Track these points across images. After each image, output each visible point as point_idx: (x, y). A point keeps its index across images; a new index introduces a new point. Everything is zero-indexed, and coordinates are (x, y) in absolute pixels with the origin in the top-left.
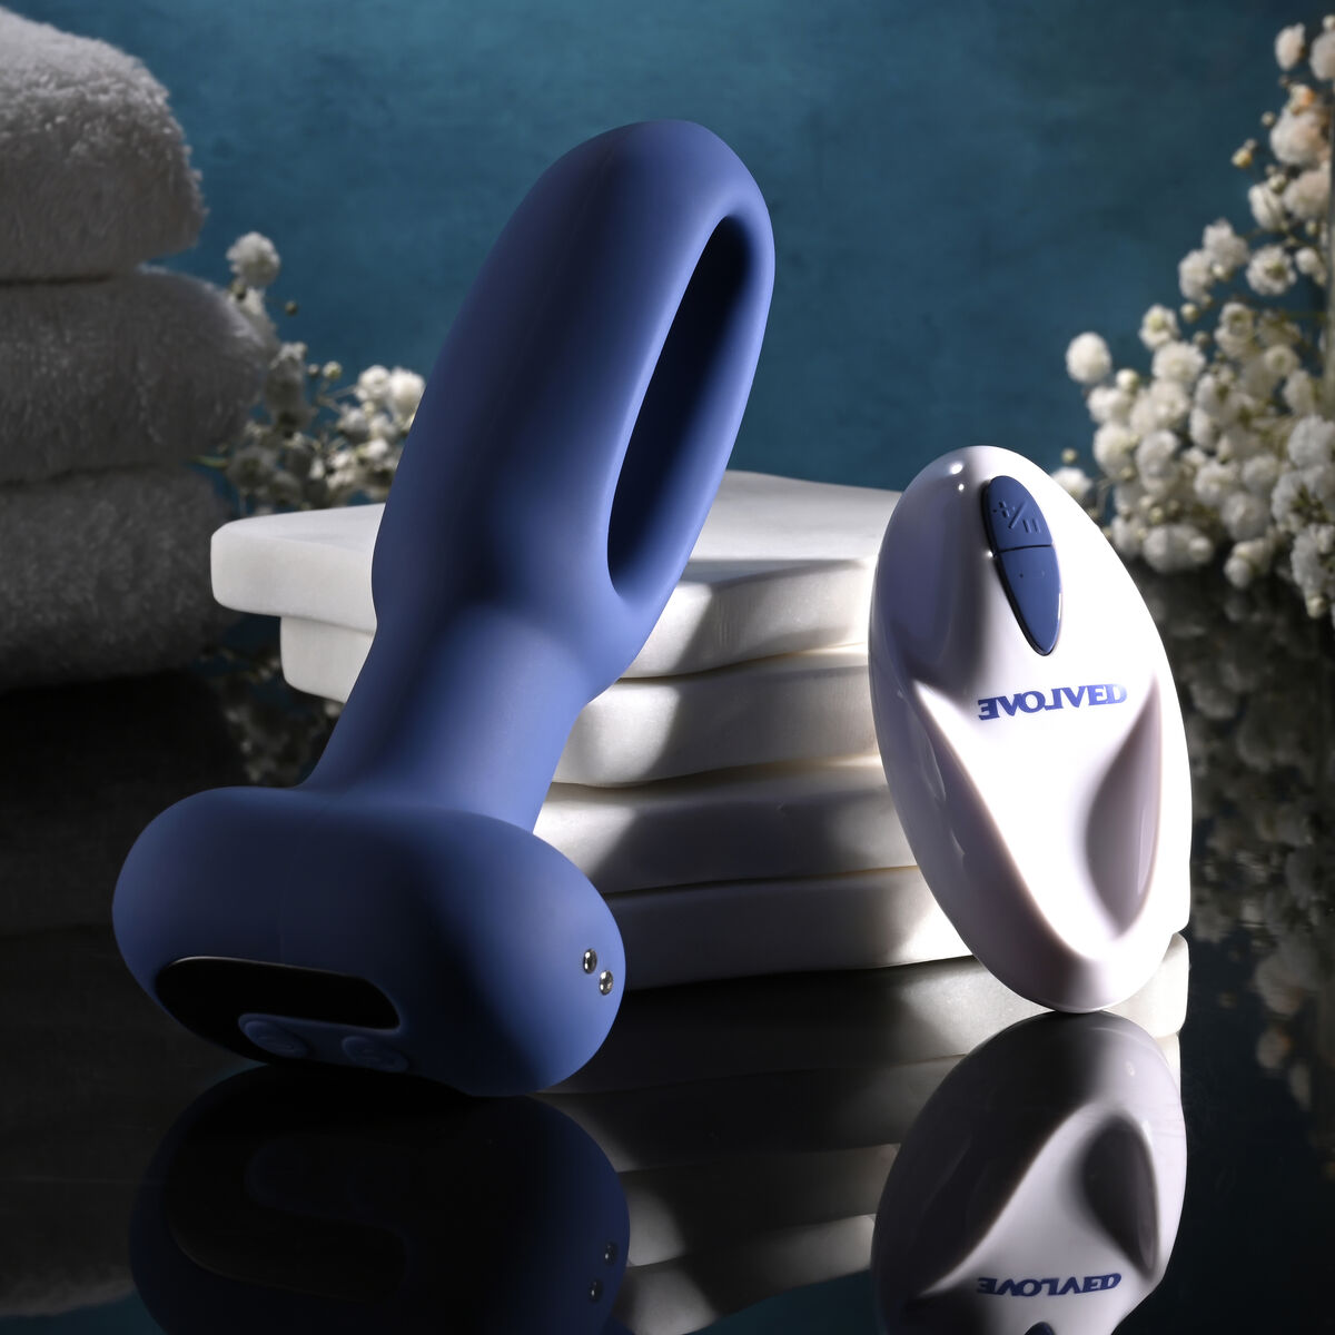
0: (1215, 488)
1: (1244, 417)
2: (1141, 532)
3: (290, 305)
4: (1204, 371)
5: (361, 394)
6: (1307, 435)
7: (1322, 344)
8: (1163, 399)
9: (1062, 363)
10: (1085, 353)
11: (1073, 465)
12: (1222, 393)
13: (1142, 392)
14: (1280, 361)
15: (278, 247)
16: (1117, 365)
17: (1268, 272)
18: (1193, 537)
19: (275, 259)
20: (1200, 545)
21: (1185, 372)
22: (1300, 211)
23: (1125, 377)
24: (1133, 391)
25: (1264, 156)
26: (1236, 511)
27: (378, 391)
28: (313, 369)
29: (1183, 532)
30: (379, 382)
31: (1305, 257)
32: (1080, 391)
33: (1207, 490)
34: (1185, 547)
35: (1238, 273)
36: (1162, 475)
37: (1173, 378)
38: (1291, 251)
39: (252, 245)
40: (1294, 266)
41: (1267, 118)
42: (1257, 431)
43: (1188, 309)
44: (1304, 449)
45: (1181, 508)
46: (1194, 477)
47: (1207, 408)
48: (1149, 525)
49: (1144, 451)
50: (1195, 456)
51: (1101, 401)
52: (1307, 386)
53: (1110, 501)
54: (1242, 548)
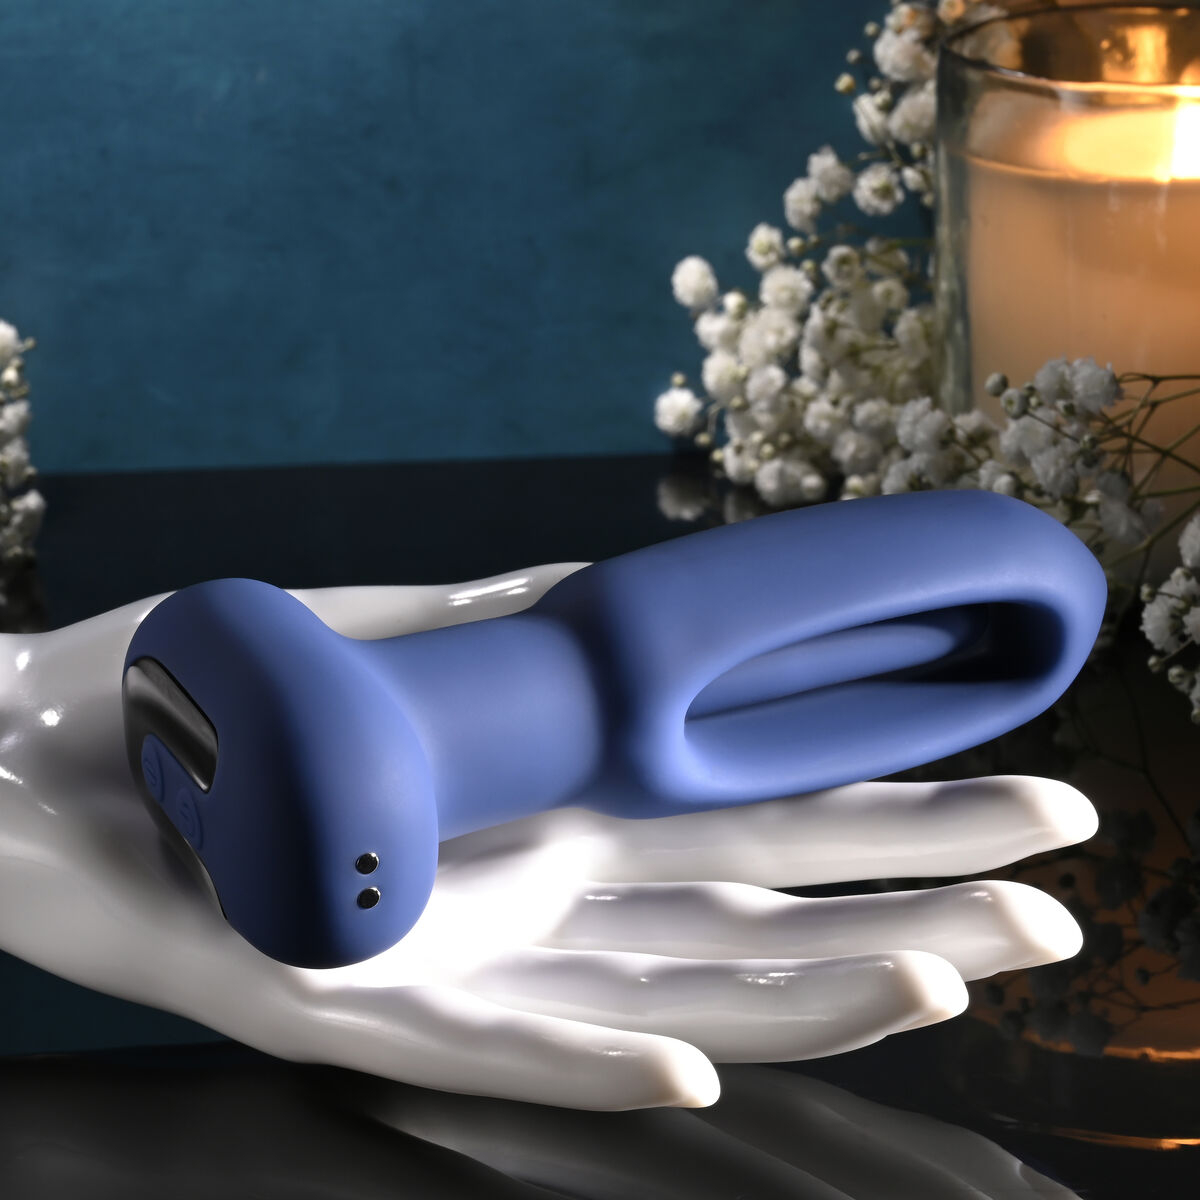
0: (825, 425)
1: (853, 353)
2: (752, 464)
4: (813, 298)
6: (916, 422)
7: (931, 271)
8: (769, 329)
9: (668, 287)
10: (691, 277)
11: (683, 386)
12: (831, 329)
13: (750, 316)
14: (888, 294)
16: (724, 287)
17: (875, 191)
18: (807, 473)
20: (812, 481)
21: (793, 299)
22: (905, 137)
23: (733, 300)
24: (741, 315)
25: (867, 73)
26: (847, 448)
29: (795, 469)
31: (910, 175)
32: (687, 318)
33: (817, 427)
34: (797, 485)
35: (846, 201)
36: (774, 408)
37: (779, 305)
38: (898, 171)
40: (902, 184)
41: (870, 29)
42: (866, 367)
43: (794, 243)
44: (912, 436)
45: (792, 440)
46: (805, 408)
47: (816, 345)
48: (760, 458)
49: (753, 386)
50: (805, 385)
51: (710, 327)
52: (917, 326)
53: (721, 425)
54: (854, 482)
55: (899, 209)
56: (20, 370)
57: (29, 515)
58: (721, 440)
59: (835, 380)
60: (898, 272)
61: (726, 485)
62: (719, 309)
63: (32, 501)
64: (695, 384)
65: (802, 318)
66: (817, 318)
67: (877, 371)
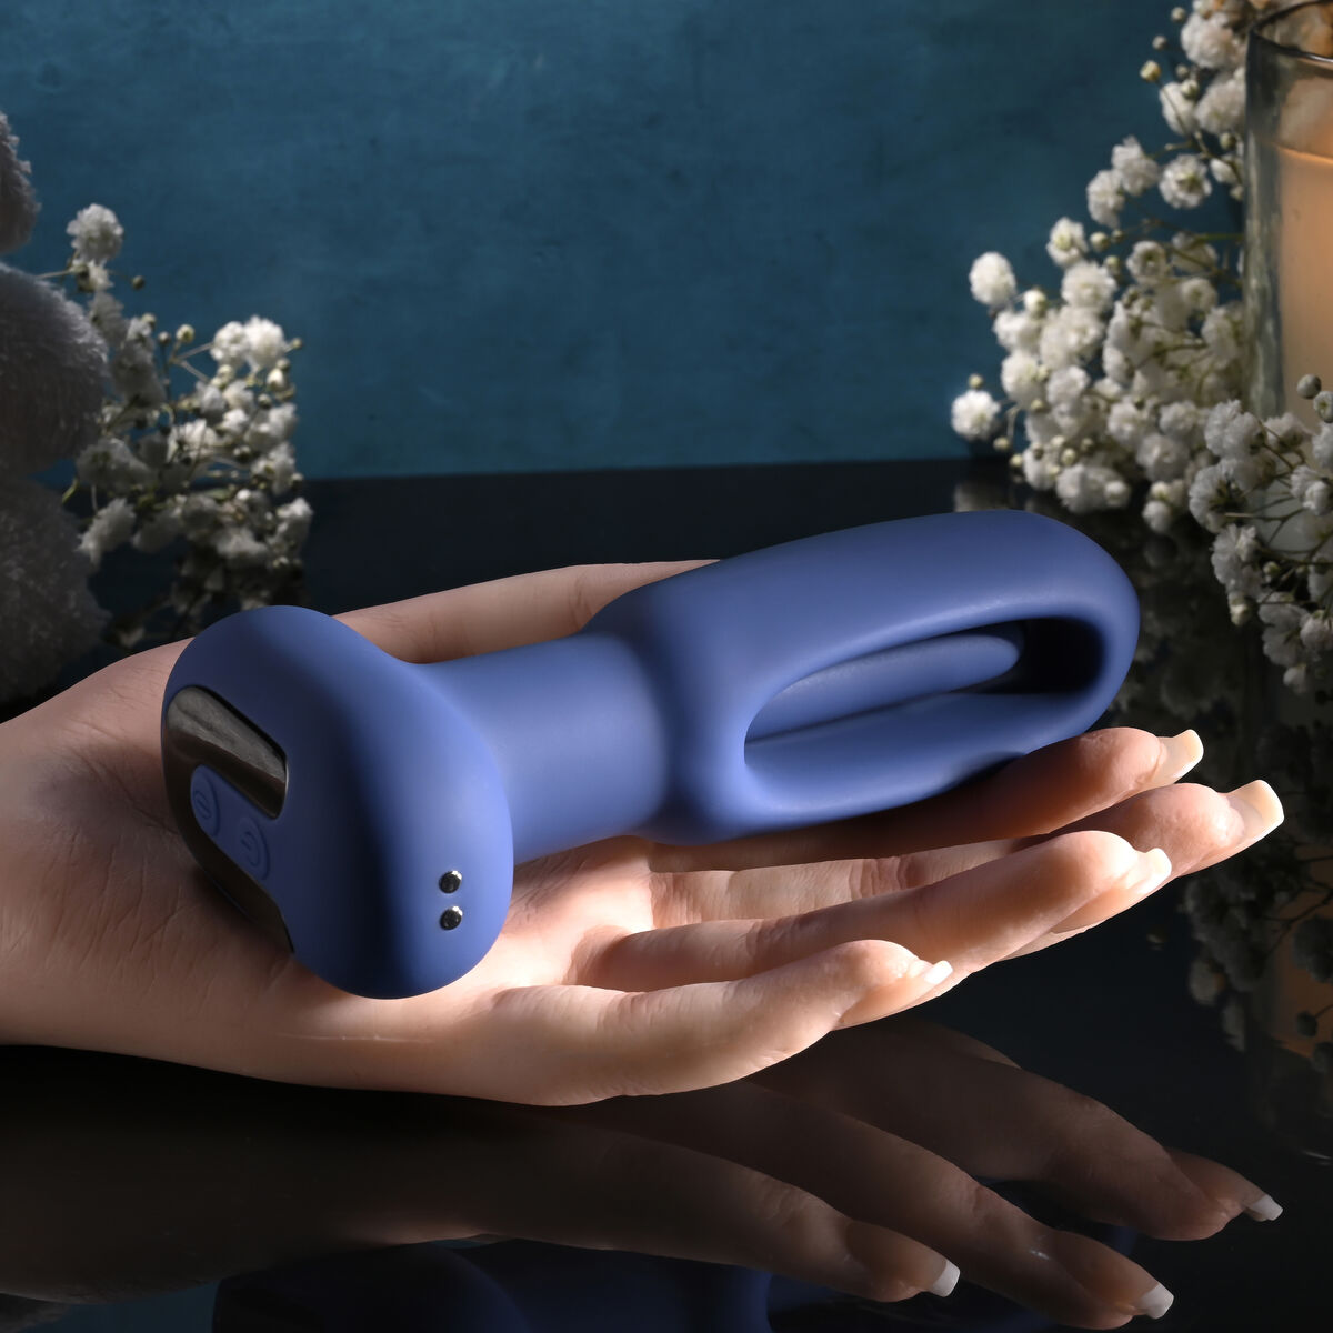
0: (1128, 428)
1: (1159, 353)
2: (1054, 469)
3: (137, 280)
4: (1117, 296)
5: (218, 354)
6: (1224, 426)
7: (1240, 268)
8: (1070, 328)
10: (989, 273)
11: (979, 388)
12: (1136, 328)
13: (1051, 314)
14: (1197, 294)
15: (121, 219)
16: (1023, 284)
17: (1181, 183)
18: (1109, 479)
19: (118, 231)
20: (1116, 487)
21: (1096, 296)
22: (1213, 128)
23: (1032, 298)
24: (1041, 313)
25: (1174, 59)
26: (1152, 452)
27: (234, 349)
28: (163, 336)
29: (1098, 474)
30: (236, 340)
31: (1217, 165)
32: (984, 317)
33: (1121, 431)
34: (1101, 490)
35: (1152, 193)
36: (1076, 411)
38: (1206, 162)
39: (95, 217)
40: (1210, 175)
41: (1177, 13)
42: (1172, 367)
43: (1097, 238)
44: (1220, 440)
45: (1094, 444)
46: (1108, 411)
47: (1118, 345)
48: (1060, 464)
49: (1054, 388)
50: (1108, 386)
51: (1008, 326)
52: (1227, 324)
53: (1020, 428)
54: (1159, 488)
55: (1206, 200)
56: (285, 370)
57: (296, 523)
58: (1021, 444)
59: (1140, 380)
60: (1205, 269)
61: (1025, 491)
62: (1019, 307)
63: (299, 508)
64: (993, 386)
65: (1106, 316)
66: (1120, 317)
67: (1184, 372)
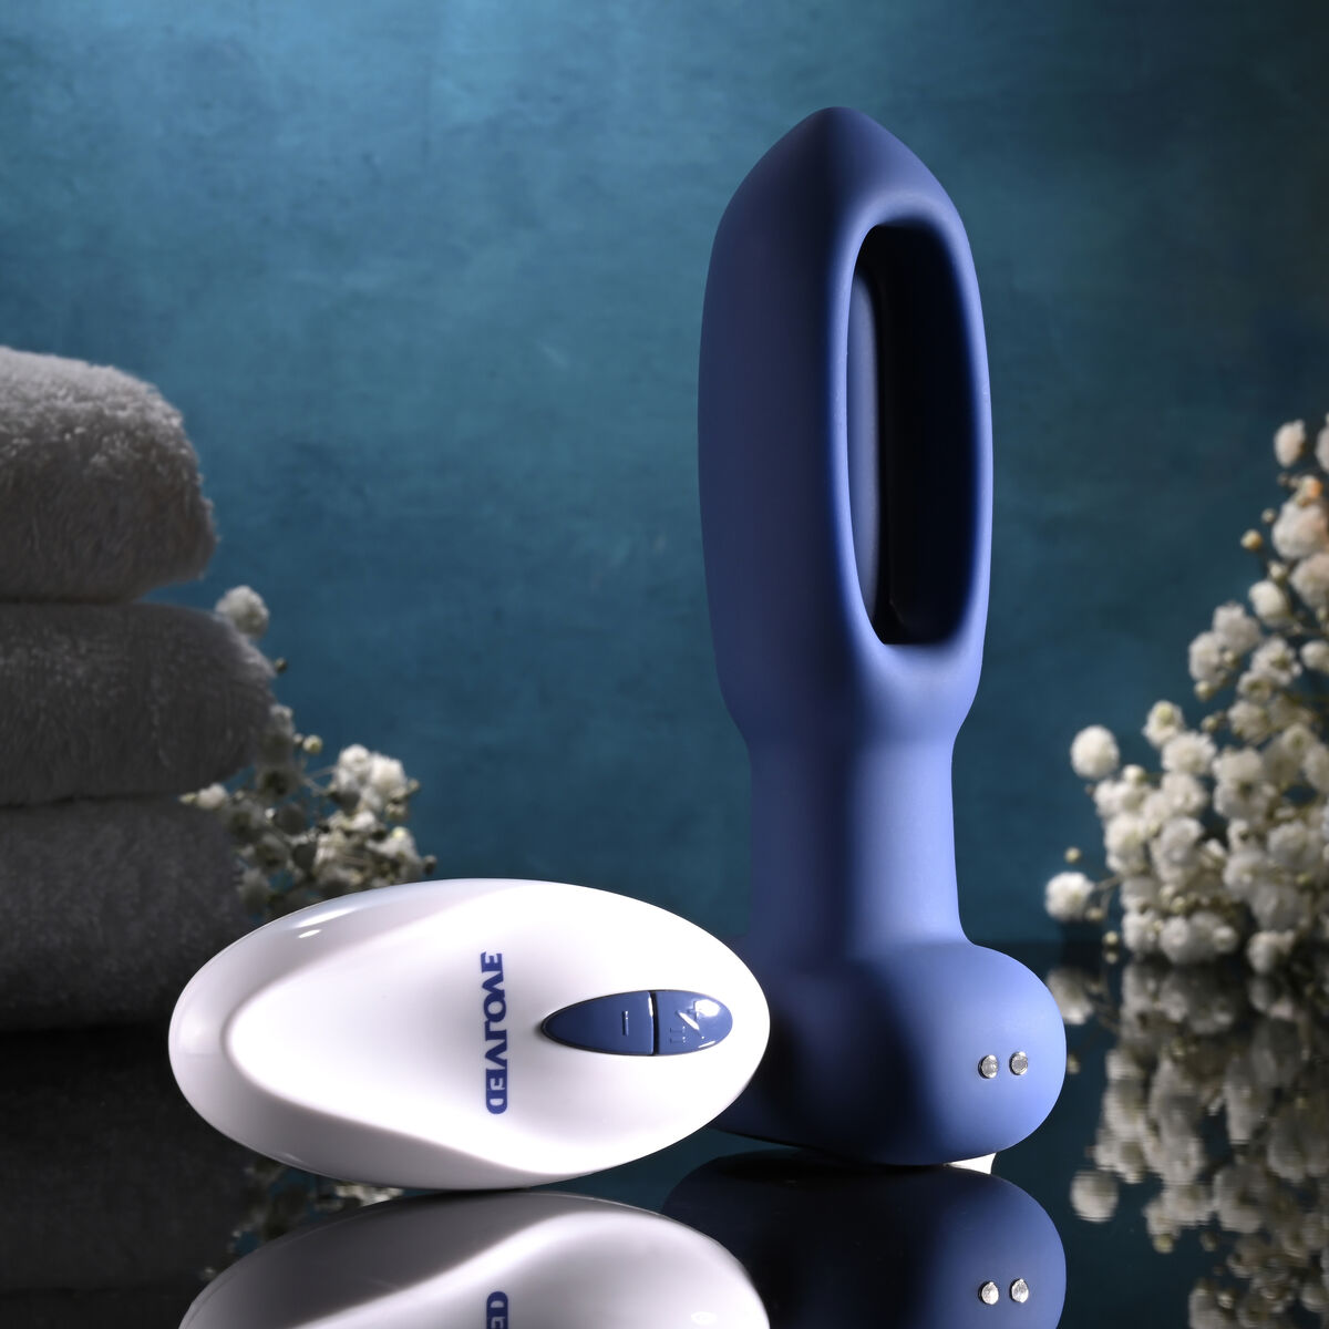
0: (1245, 878)
3: (280, 663)
5: (342, 773)
8: (1179, 790)
10: (1091, 746)
11: (1075, 867)
15: (268, 603)
16: (1126, 758)
17: (1274, 663)
18: (1218, 926)
19: (264, 612)
20: (1224, 933)
21: (1197, 762)
23: (1132, 772)
27: (358, 770)
28: (298, 737)
29: (1206, 920)
31: (1311, 649)
34: (1209, 937)
36: (1184, 864)
37: (1184, 770)
38: (1297, 646)
39: (241, 598)
40: (1300, 660)
48: (1166, 916)
51: (1108, 795)
55: (1296, 681)
62: (1119, 779)
